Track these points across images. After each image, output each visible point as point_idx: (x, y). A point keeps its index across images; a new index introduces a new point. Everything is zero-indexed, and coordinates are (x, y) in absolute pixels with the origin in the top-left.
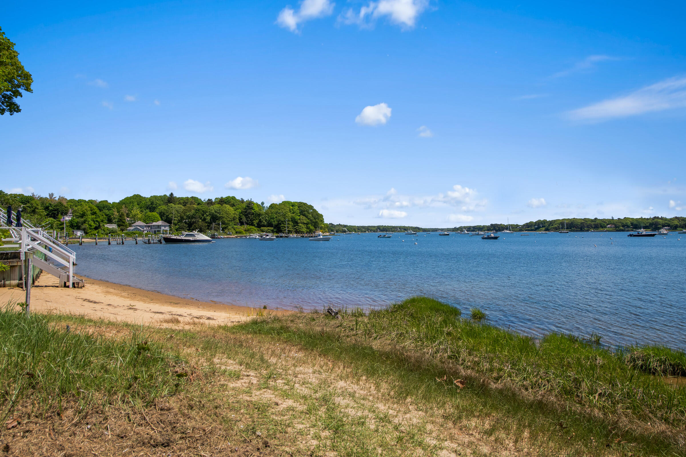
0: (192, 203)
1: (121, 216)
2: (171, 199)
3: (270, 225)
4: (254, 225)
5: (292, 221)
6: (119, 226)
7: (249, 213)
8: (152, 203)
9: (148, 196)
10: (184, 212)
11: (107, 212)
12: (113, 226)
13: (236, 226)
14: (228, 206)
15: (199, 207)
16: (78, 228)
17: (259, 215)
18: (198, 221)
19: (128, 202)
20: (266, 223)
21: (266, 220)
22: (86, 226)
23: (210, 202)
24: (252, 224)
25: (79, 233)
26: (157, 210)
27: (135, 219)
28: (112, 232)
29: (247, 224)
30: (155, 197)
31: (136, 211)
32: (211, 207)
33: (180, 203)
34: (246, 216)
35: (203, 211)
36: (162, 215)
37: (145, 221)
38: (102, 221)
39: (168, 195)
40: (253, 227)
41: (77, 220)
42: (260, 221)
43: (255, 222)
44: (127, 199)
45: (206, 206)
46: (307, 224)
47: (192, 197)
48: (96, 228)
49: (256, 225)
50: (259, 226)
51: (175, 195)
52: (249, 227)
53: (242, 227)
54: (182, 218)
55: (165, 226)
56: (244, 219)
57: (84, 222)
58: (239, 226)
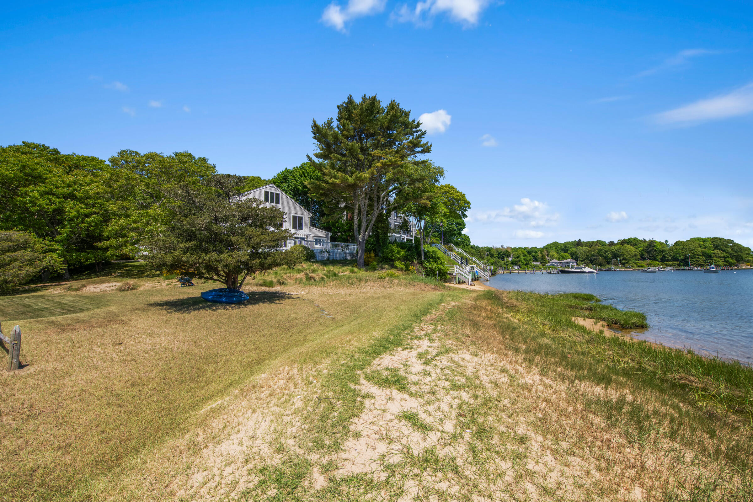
0: (596, 245)
1: (543, 256)
2: (579, 243)
3: (675, 259)
4: (657, 260)
5: (703, 255)
6: (541, 263)
7: (652, 250)
8: (565, 247)
9: (563, 242)
10: (590, 252)
11: (533, 254)
12: (538, 263)
13: (637, 262)
14: (628, 247)
15: (602, 248)
16: (516, 265)
17: (663, 251)
18: (599, 258)
19: (548, 248)
20: (670, 258)
21: (670, 256)
22: (520, 263)
23: (612, 244)
24: (655, 259)
25: (516, 268)
26: (569, 252)
27: (552, 257)
28: (536, 267)
29: (650, 259)
30: (568, 243)
31: (553, 253)
32: (613, 247)
33: (586, 246)
34: (647, 253)
35: (605, 251)
36: (572, 255)
37: (559, 259)
38: (530, 260)
39: (577, 240)
40: (656, 262)
41: (515, 260)
42: (664, 256)
43: (659, 258)
44: (548, 245)
45: (608, 247)
46: (725, 258)
47: (597, 241)
48: (526, 264)
49: (659, 260)
50: (663, 260)
51: (582, 241)
52: (651, 262)
53: (644, 262)
54: (588, 256)
55: (573, 262)
56: (646, 255)
57: (519, 261)
58: (641, 261)
